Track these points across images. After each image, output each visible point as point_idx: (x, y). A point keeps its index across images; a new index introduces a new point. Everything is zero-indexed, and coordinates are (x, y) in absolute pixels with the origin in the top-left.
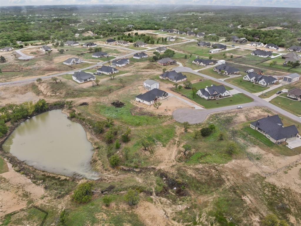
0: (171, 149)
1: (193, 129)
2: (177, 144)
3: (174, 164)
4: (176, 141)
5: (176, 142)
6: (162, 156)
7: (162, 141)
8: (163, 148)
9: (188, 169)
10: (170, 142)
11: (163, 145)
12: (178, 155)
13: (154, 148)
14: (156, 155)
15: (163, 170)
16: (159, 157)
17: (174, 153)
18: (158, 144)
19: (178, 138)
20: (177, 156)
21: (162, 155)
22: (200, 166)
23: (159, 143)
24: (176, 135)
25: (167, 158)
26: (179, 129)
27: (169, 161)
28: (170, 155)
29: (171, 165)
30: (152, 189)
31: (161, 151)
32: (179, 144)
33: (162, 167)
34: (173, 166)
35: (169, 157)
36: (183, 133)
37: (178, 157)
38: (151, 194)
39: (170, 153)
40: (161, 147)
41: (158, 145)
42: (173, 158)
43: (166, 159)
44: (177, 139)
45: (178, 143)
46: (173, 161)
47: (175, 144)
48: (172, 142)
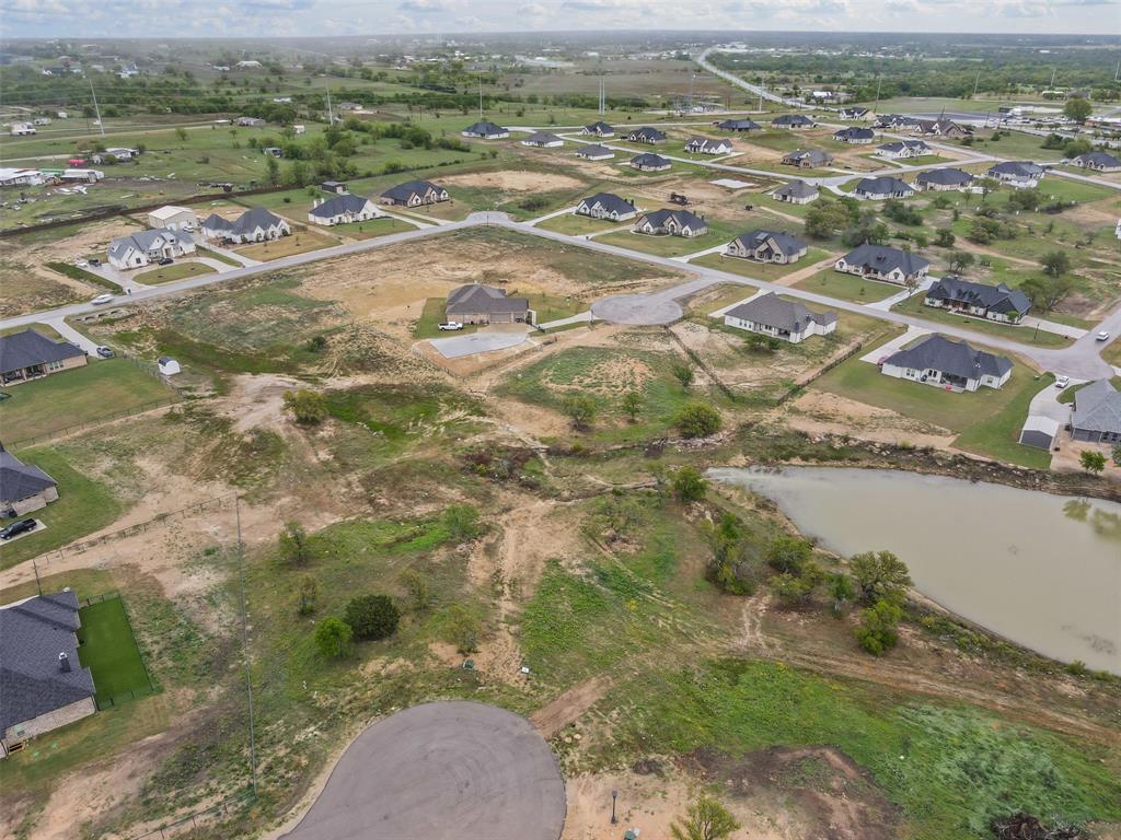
0: (524, 559)
1: (432, 665)
2: (502, 584)
3: (505, 517)
4: (508, 596)
5: (507, 590)
6: (550, 530)
7: (569, 580)
8: (554, 556)
9: (458, 498)
10: (535, 586)
11: (557, 565)
12: (493, 541)
13: (587, 551)
14: (572, 529)
15: (536, 498)
16: (559, 527)
17: (512, 550)
18: (579, 566)
19: (504, 612)
20: (497, 540)
21: (551, 535)
22: (421, 510)
23: (578, 572)
24: (513, 628)
25: (532, 529)
26: (506, 664)
27: (521, 522)
28: (524, 540)
29: (513, 512)
30: (551, 463)
31: (559, 543)
32: (493, 585)
33: (541, 506)
34: (507, 510)
35: (526, 534)
36: (484, 637)
37: (496, 537)
38: (548, 452)
39: (526, 547)
40: (565, 556)
41: (579, 562)
42: (511, 534)
43: (536, 525)
44: (506, 606)
45: (499, 588)
46: (510, 523)
47: (514, 583)
48: (524, 588)
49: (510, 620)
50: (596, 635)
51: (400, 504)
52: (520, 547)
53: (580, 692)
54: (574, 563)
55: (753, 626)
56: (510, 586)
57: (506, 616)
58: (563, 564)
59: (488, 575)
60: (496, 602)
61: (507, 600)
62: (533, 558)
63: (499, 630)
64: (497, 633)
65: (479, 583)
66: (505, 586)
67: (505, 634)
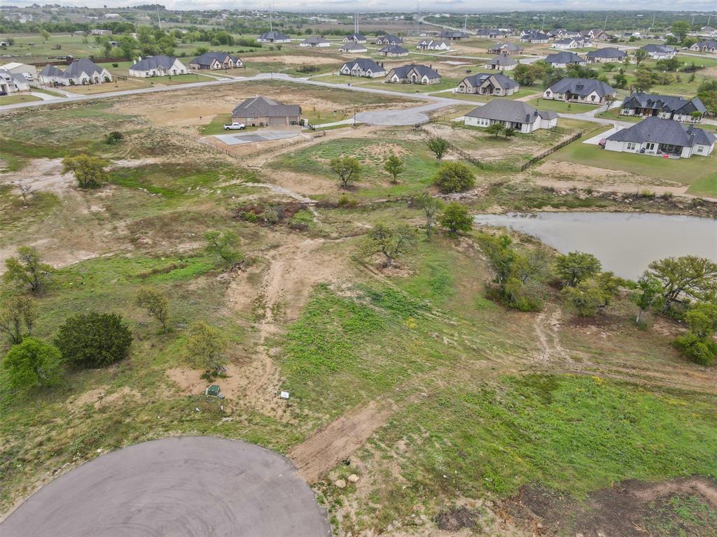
0: (290, 285)
2: (264, 308)
3: (272, 252)
4: (270, 319)
5: (269, 314)
6: (318, 261)
7: (338, 301)
8: (322, 281)
10: (301, 308)
11: (326, 289)
12: (258, 271)
13: (358, 276)
14: (340, 259)
15: (305, 237)
16: (326, 258)
17: (277, 278)
18: (349, 289)
19: (263, 334)
20: (263, 270)
21: (320, 264)
22: (186, 247)
23: (348, 294)
24: (273, 351)
25: (300, 261)
26: (263, 389)
27: (288, 256)
28: (291, 270)
29: (281, 248)
30: (320, 213)
31: (328, 271)
32: (254, 310)
33: (309, 243)
34: (276, 247)
35: (293, 265)
36: (237, 361)
37: (261, 269)
38: (318, 206)
39: (293, 275)
40: (334, 281)
41: (350, 285)
42: (277, 267)
43: (304, 258)
44: (267, 328)
45: (261, 312)
46: (278, 257)
47: (277, 307)
48: (289, 311)
49: (270, 342)
50: (372, 354)
51: (164, 243)
52: (287, 276)
53: (355, 419)
54: (344, 286)
55: (550, 341)
56: (273, 309)
57: (266, 339)
58: (332, 287)
59: (249, 300)
60: (256, 325)
61: (268, 323)
62: (299, 284)
63: (256, 352)
64: (254, 356)
65: (238, 307)
66: (268, 310)
67: (263, 356)
